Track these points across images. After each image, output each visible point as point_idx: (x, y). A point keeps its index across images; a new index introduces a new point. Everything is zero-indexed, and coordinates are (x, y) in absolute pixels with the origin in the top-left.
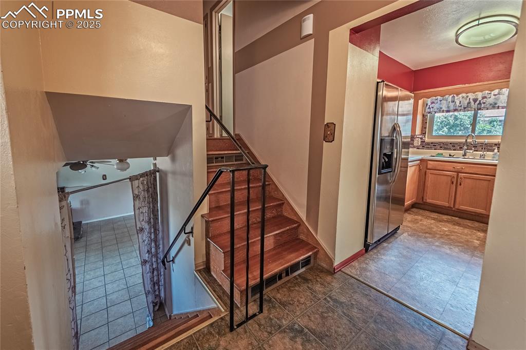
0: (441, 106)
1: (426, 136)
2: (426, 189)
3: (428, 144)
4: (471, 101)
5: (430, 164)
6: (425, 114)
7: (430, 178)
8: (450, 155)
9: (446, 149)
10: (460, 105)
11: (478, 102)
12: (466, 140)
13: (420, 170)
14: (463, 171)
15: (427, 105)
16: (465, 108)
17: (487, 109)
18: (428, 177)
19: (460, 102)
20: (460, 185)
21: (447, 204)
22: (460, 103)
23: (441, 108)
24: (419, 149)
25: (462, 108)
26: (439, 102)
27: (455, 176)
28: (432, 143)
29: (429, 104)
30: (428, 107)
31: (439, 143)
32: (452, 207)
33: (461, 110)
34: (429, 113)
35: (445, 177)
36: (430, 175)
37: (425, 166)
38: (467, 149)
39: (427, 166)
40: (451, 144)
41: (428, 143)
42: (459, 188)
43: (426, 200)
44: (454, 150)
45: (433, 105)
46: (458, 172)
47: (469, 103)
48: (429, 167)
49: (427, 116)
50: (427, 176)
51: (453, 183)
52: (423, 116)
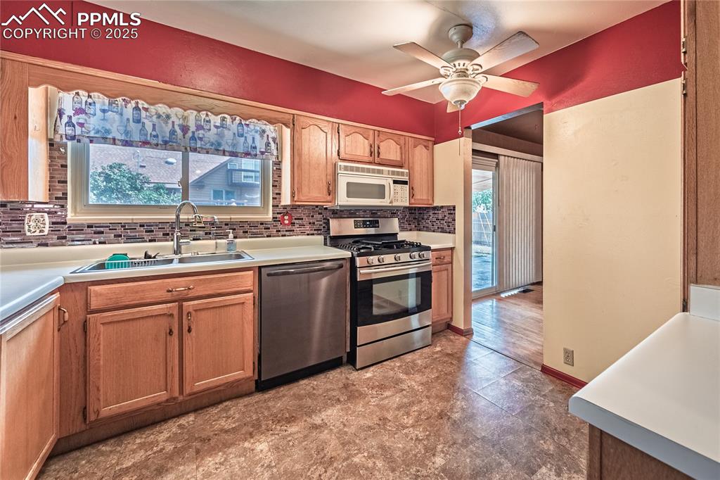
0: (108, 127)
1: (69, 206)
2: (92, 378)
3: (78, 229)
4: (177, 128)
5: (98, 295)
6: (57, 139)
7: (103, 337)
8: (147, 256)
9: (130, 239)
10: (154, 133)
11: (190, 134)
12: (178, 217)
13: (62, 324)
14: (191, 294)
15: (61, 113)
16: (166, 143)
17: (208, 153)
18: (98, 336)
19: (154, 125)
20: (189, 330)
21: (162, 395)
22: (154, 129)
23: (108, 131)
24: (46, 245)
25: (160, 142)
26: (99, 113)
27: (176, 312)
28: (90, 226)
29: (69, 111)
30: (65, 119)
31: (111, 226)
32: (176, 394)
33: (157, 145)
34: (73, 138)
35: (150, 322)
36: (102, 328)
37: (81, 304)
38: (182, 237)
39: (87, 303)
40: (142, 226)
41: (76, 225)
42: (189, 340)
43: (98, 412)
44: (150, 241)
45: (82, 118)
46: (181, 300)
47: (173, 132)
48: (94, 304)
49: (65, 146)
50: (92, 334)
51: (171, 332)
52: (51, 144)
